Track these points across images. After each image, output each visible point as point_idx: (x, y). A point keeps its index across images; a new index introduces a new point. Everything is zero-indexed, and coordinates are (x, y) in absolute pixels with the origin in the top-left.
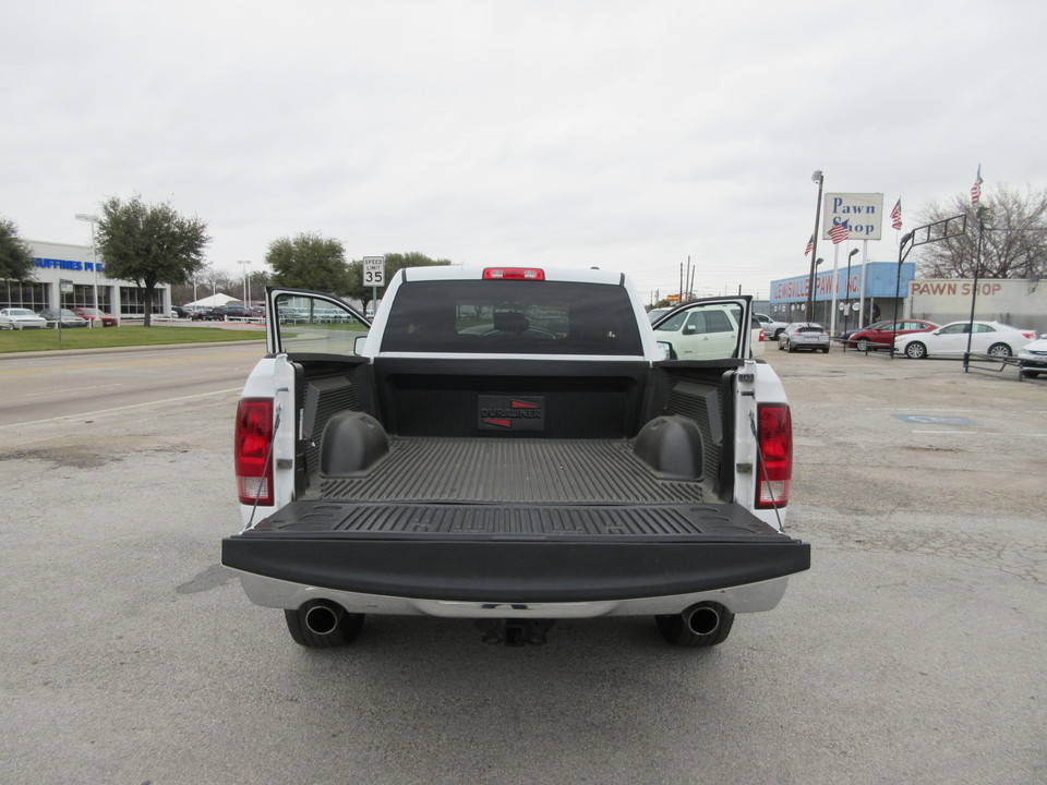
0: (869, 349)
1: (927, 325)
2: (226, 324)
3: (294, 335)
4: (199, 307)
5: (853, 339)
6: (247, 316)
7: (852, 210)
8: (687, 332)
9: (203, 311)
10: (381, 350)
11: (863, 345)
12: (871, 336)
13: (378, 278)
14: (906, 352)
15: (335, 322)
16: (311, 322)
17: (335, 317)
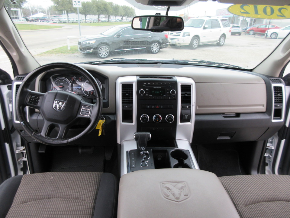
0: (254, 34)
1: (275, 26)
2: (39, 23)
3: (61, 27)
4: (33, 17)
5: (248, 30)
6: (47, 20)
8: (204, 28)
9: (34, 19)
11: (252, 33)
12: (254, 29)
13: (79, 4)
14: (271, 36)
15: (76, 22)
16: (68, 23)
17: (77, 21)
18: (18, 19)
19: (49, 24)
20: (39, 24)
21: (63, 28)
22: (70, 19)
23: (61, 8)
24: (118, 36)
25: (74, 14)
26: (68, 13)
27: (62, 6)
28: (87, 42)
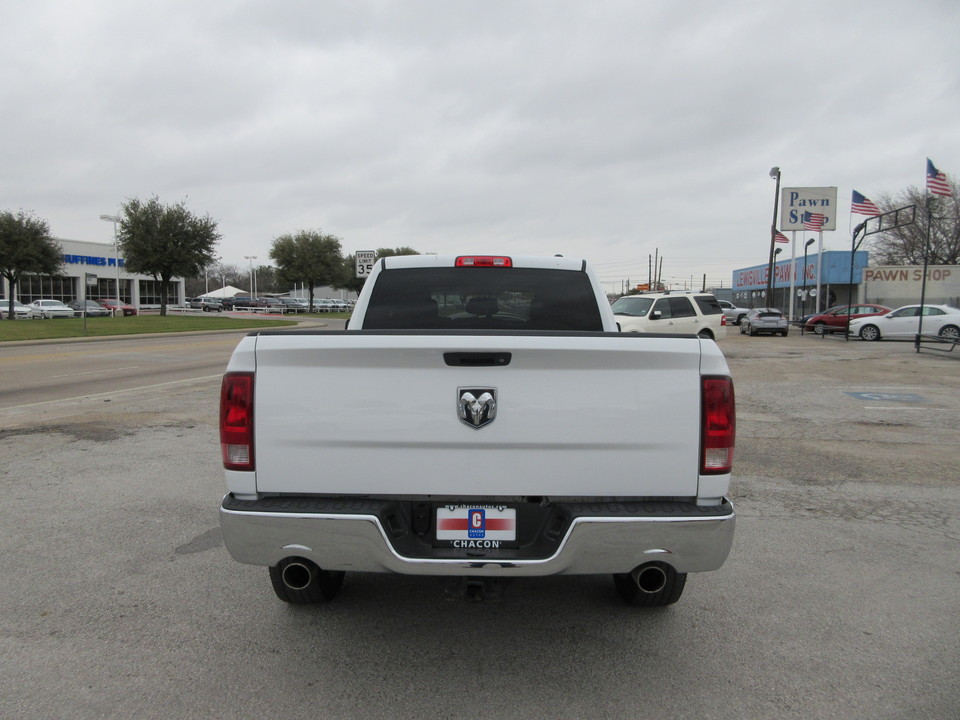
0: (825, 332)
1: (881, 309)
2: (234, 314)
4: (210, 299)
5: (810, 323)
6: (253, 306)
7: (807, 203)
8: (653, 317)
11: (819, 328)
12: (827, 320)
14: (861, 334)
15: (333, 311)
16: (311, 311)
17: (333, 307)
18: (177, 303)
19: (258, 316)
20: (232, 317)
21: (300, 325)
22: (317, 302)
23: (296, 275)
25: (327, 290)
26: (311, 287)
27: (300, 268)
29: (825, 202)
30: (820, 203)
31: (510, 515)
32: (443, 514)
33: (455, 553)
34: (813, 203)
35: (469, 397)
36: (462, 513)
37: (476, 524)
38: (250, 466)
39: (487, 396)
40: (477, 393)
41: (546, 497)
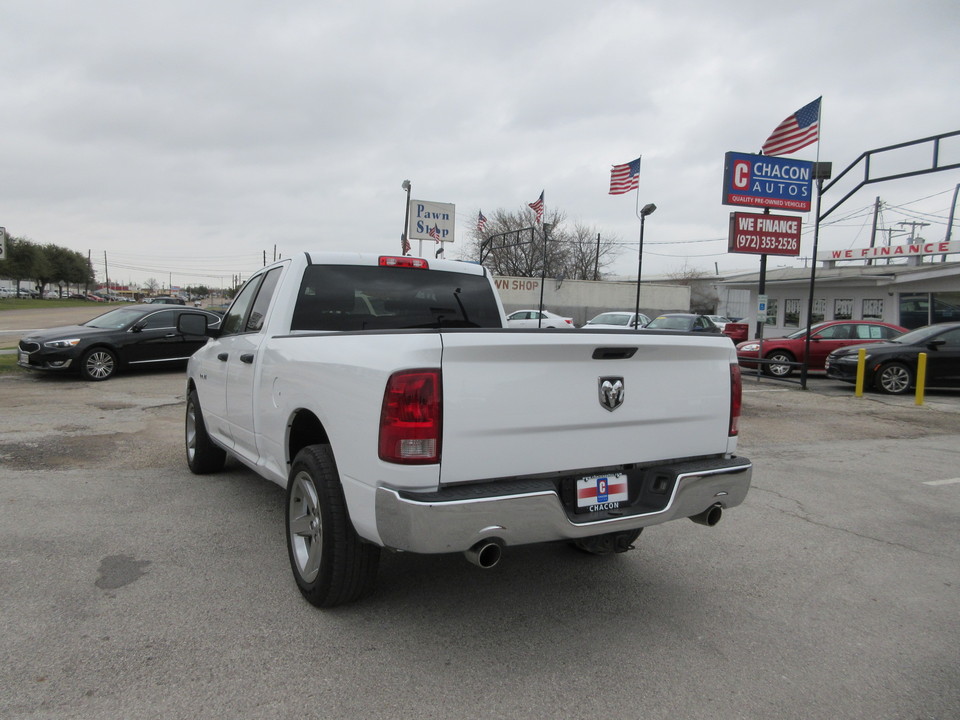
7: (431, 215)
10: (292, 329)
24: (137, 329)
28: (57, 342)
29: (446, 217)
30: (441, 216)
31: (622, 480)
32: (581, 485)
33: (591, 516)
34: (436, 216)
35: (607, 384)
36: (592, 483)
37: (602, 491)
38: (437, 460)
39: (618, 383)
40: (613, 380)
41: (636, 464)
